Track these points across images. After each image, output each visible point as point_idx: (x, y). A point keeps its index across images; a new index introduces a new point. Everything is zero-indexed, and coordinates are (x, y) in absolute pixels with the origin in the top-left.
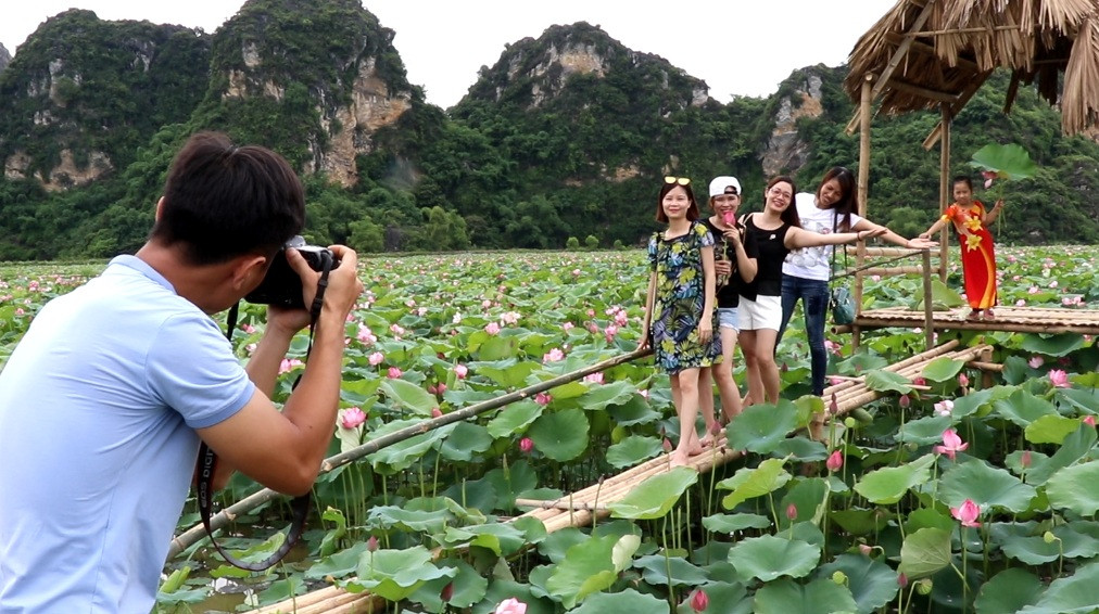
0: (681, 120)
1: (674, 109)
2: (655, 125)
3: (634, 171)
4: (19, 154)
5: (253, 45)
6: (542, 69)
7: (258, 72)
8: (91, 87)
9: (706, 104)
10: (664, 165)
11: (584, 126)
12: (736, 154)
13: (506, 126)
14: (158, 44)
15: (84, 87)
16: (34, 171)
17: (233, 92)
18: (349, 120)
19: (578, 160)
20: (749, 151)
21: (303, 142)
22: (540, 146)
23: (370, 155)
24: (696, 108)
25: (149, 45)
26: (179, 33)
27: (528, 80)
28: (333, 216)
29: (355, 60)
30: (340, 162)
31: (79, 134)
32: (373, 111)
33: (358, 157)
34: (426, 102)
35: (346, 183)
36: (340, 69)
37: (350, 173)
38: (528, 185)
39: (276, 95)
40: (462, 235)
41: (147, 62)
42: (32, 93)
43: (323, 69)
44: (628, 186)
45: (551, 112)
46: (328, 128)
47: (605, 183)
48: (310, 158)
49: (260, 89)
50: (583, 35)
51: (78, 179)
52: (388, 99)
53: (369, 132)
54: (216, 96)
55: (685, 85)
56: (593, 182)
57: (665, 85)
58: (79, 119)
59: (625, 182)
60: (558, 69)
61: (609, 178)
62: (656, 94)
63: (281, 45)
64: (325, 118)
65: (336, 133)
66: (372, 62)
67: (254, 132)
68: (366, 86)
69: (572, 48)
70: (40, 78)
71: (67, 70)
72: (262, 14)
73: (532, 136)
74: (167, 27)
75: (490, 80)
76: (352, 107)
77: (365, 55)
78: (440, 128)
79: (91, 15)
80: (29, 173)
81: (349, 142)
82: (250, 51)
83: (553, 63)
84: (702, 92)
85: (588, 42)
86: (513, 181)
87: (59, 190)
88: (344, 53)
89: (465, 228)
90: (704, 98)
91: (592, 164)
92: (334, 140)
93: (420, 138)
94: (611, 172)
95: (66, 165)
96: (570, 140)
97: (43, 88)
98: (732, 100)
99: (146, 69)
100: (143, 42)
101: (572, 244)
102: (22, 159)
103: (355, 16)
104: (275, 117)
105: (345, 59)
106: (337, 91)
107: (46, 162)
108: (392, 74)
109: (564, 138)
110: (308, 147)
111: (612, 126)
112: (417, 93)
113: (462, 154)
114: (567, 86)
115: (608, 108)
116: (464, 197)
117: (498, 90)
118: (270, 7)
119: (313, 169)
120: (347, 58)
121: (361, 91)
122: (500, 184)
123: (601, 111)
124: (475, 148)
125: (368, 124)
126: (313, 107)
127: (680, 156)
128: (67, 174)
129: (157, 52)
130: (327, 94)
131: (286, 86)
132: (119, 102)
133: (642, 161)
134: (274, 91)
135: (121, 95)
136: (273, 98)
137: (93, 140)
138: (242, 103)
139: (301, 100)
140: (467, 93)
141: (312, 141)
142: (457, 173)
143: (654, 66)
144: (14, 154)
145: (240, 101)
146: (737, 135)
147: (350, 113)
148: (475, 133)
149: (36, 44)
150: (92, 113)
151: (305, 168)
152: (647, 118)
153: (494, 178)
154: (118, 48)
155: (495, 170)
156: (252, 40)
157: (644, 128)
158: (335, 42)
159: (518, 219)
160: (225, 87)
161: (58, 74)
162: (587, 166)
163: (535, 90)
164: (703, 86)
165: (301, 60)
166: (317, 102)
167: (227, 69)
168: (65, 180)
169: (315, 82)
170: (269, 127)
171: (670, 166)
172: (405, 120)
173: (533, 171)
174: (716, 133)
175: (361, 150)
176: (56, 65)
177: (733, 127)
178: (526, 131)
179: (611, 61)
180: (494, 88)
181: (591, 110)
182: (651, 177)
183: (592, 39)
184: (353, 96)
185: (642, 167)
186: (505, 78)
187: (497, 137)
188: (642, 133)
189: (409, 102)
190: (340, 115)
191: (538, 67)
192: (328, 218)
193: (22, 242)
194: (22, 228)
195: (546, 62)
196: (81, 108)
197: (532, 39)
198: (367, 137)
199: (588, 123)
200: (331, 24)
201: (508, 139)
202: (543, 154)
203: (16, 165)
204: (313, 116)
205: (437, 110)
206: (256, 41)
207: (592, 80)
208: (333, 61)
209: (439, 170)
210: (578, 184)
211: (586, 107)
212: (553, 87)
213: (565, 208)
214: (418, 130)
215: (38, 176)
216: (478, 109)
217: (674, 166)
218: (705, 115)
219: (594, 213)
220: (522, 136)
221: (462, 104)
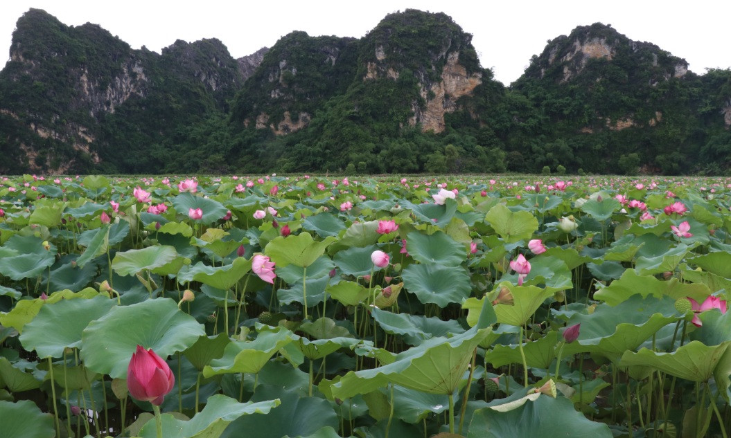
0: (664, 87)
1: (660, 80)
2: (645, 92)
3: (629, 123)
4: (263, 114)
5: (382, 47)
6: (570, 56)
7: (384, 62)
8: (301, 75)
9: (685, 75)
10: (651, 118)
11: (595, 93)
12: (704, 110)
13: (545, 94)
14: (340, 49)
15: (297, 76)
16: (270, 124)
17: (370, 76)
18: (439, 92)
19: (590, 116)
20: (713, 108)
21: (409, 105)
22: (566, 107)
23: (454, 113)
24: (677, 79)
25: (335, 50)
26: (351, 42)
27: (561, 63)
28: (420, 151)
29: (444, 54)
30: (434, 118)
31: (294, 102)
32: (457, 86)
33: (446, 114)
34: (493, 79)
35: (437, 130)
36: (434, 60)
37: (440, 124)
38: (557, 132)
39: (395, 77)
40: (501, 163)
41: (334, 60)
42: (271, 80)
43: (424, 60)
44: (625, 132)
45: (575, 84)
46: (425, 97)
47: (609, 130)
48: (413, 114)
49: (385, 73)
50: (599, 32)
51: (293, 128)
52: (467, 78)
53: (454, 99)
54: (360, 78)
55: (669, 62)
56: (601, 130)
57: (655, 63)
58: (294, 94)
59: (623, 130)
60: (580, 55)
61: (612, 128)
62: (647, 69)
63: (398, 47)
64: (424, 90)
65: (431, 100)
66: (456, 55)
67: (379, 99)
68: (453, 70)
69: (590, 41)
70: (275, 71)
71: (289, 66)
72: (387, 28)
73: (561, 100)
74: (346, 39)
75: (538, 64)
76: (442, 83)
77: (452, 50)
78: (500, 96)
79: (304, 34)
80: (267, 125)
81: (440, 106)
82: (379, 51)
83: (578, 52)
84: (682, 67)
85: (601, 37)
86: (546, 129)
87: (282, 134)
88: (437, 50)
89: (503, 160)
90: (684, 72)
91: (600, 118)
92: (429, 104)
93: (486, 102)
94: (613, 124)
95: (287, 121)
96: (586, 102)
97: (276, 77)
98: (706, 72)
99: (333, 64)
100: (331, 48)
101: (546, 171)
102: (265, 117)
103: (445, 26)
104: (392, 90)
105: (437, 53)
106: (432, 73)
107: (276, 118)
108: (470, 61)
109: (581, 101)
110: (411, 108)
111: (614, 92)
112: (487, 74)
113: (512, 113)
114: (586, 67)
115: (612, 80)
116: (513, 140)
117: (543, 71)
118: (393, 23)
119: (415, 122)
120: (439, 52)
121: (450, 73)
122: (536, 131)
123: (608, 82)
124: (523, 108)
125: (454, 94)
126: (416, 83)
127: (663, 112)
128: (287, 126)
129: (340, 54)
130: (425, 76)
131: (400, 70)
132: (316, 83)
133: (635, 116)
134: (394, 75)
135: (317, 79)
136: (392, 79)
137: (301, 106)
138: (374, 82)
139: (408, 79)
140: (524, 73)
141: (415, 105)
142: (508, 124)
143: (648, 50)
144: (260, 114)
145: (373, 81)
146: (706, 97)
147: (440, 87)
148: (523, 99)
149: (274, 52)
150: (301, 90)
151: (410, 121)
152: (641, 86)
153: (532, 127)
154: (318, 52)
155: (532, 122)
156: (380, 44)
157: (638, 94)
158: (431, 43)
159: (545, 154)
160: (365, 73)
161: (284, 69)
162: (597, 120)
163: (566, 70)
164: (683, 63)
165: (409, 55)
166: (419, 80)
167: (367, 62)
168: (286, 128)
169: (417, 68)
170: (389, 96)
171: (655, 119)
172: (477, 90)
173: (560, 123)
174: (690, 95)
175: (448, 110)
176: (283, 64)
177: (704, 91)
178: (557, 97)
179: (617, 49)
180: (540, 69)
181: (601, 82)
182: (642, 126)
183: (603, 34)
184: (442, 76)
185: (635, 119)
186: (547, 62)
187: (538, 102)
188: (636, 97)
189: (481, 79)
190: (434, 88)
191: (568, 54)
192: (417, 152)
193: (259, 164)
194: (260, 156)
195: (573, 51)
196: (295, 87)
197: (565, 36)
198: (453, 102)
199: (598, 91)
200: (430, 32)
201: (544, 102)
202: (566, 112)
203: (262, 121)
204: (416, 89)
205: (500, 85)
206: (383, 45)
207: (603, 62)
208: (430, 55)
209: (497, 122)
210: (590, 131)
211: (598, 80)
212: (577, 68)
213: (579, 148)
214: (486, 97)
215: (272, 126)
216: (528, 83)
217: (659, 119)
218: (683, 84)
219: (599, 151)
220: (554, 100)
221: (520, 80)
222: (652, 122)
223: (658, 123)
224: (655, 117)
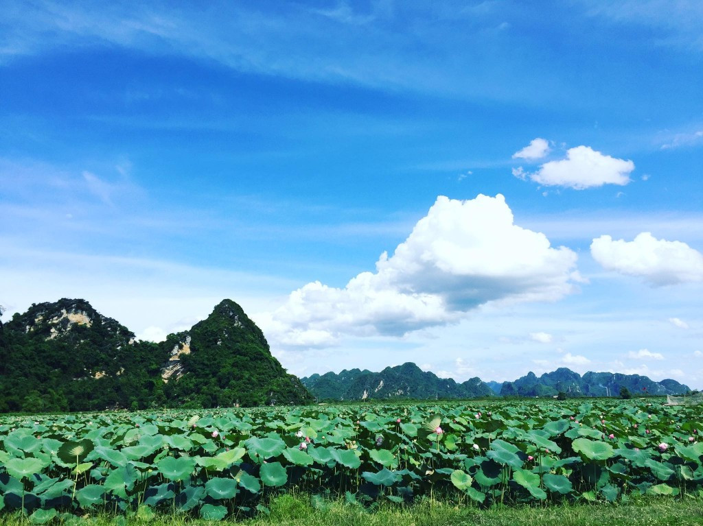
0: (125, 350)
1: (122, 345)
2: (114, 352)
3: (104, 374)
6: (57, 320)
9: (134, 344)
10: (118, 371)
20: (158, 366)
24: (130, 345)
27: (48, 324)
45: (62, 342)
50: (82, 305)
55: (126, 334)
57: (118, 333)
59: (99, 379)
60: (66, 321)
62: (114, 337)
69: (75, 312)
75: (21, 320)
83: (64, 318)
84: (132, 338)
85: (82, 310)
90: (133, 341)
114: (72, 330)
115: (94, 342)
117: (27, 326)
123: (90, 343)
127: (125, 367)
133: (107, 369)
143: (113, 323)
152: (110, 348)
163: (53, 330)
164: (132, 335)
171: (120, 372)
174: (141, 357)
177: (147, 355)
179: (94, 320)
180: (24, 325)
181: (85, 343)
182: (111, 377)
183: (85, 308)
185: (107, 372)
186: (33, 321)
191: (56, 318)
195: (60, 316)
197: (50, 304)
207: (84, 328)
211: (82, 341)
212: (63, 329)
222: (118, 373)
223: (121, 375)
224: (120, 371)
